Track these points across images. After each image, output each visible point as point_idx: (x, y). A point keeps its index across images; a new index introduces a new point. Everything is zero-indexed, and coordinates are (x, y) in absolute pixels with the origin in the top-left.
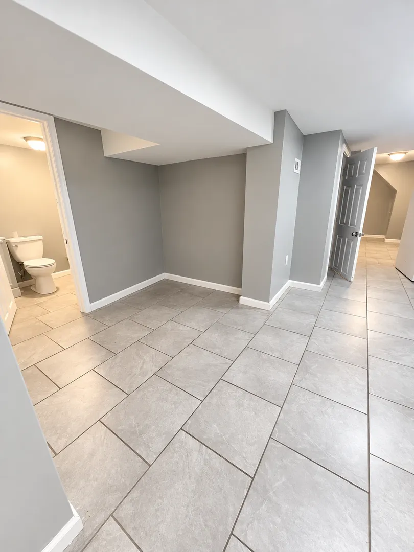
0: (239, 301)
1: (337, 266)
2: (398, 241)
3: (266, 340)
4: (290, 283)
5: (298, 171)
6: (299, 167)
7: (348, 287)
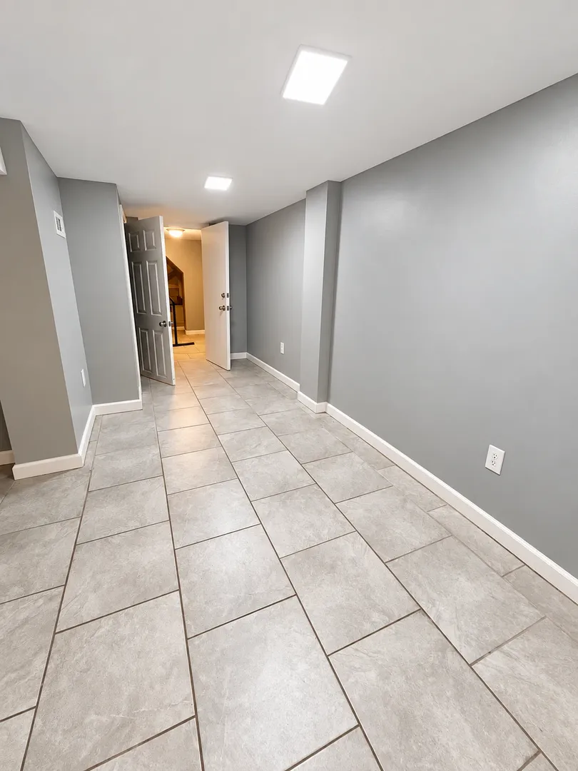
0: (12, 476)
1: (148, 369)
2: (202, 332)
3: (103, 514)
4: (95, 409)
5: (63, 233)
6: (62, 226)
7: (172, 394)
